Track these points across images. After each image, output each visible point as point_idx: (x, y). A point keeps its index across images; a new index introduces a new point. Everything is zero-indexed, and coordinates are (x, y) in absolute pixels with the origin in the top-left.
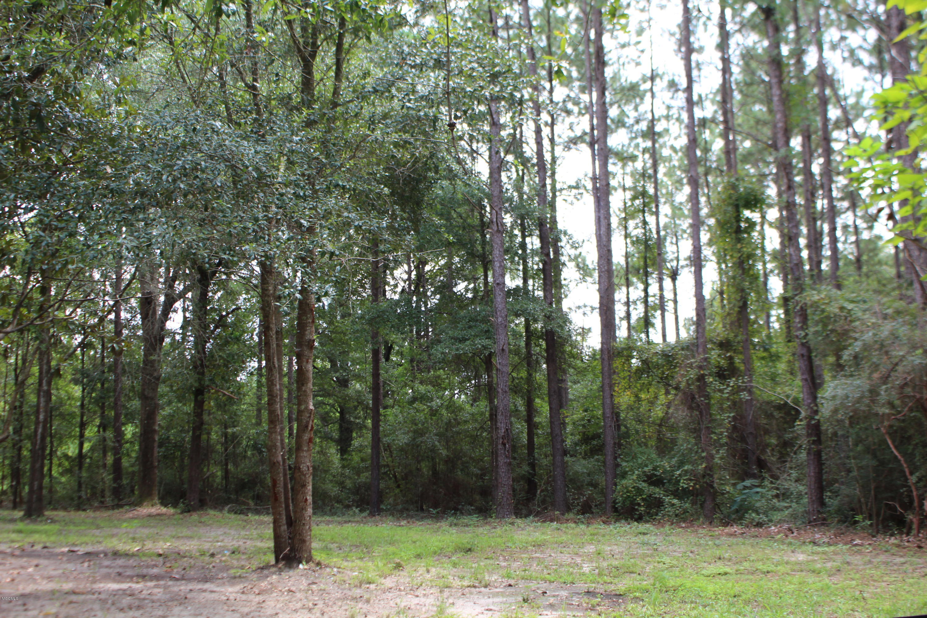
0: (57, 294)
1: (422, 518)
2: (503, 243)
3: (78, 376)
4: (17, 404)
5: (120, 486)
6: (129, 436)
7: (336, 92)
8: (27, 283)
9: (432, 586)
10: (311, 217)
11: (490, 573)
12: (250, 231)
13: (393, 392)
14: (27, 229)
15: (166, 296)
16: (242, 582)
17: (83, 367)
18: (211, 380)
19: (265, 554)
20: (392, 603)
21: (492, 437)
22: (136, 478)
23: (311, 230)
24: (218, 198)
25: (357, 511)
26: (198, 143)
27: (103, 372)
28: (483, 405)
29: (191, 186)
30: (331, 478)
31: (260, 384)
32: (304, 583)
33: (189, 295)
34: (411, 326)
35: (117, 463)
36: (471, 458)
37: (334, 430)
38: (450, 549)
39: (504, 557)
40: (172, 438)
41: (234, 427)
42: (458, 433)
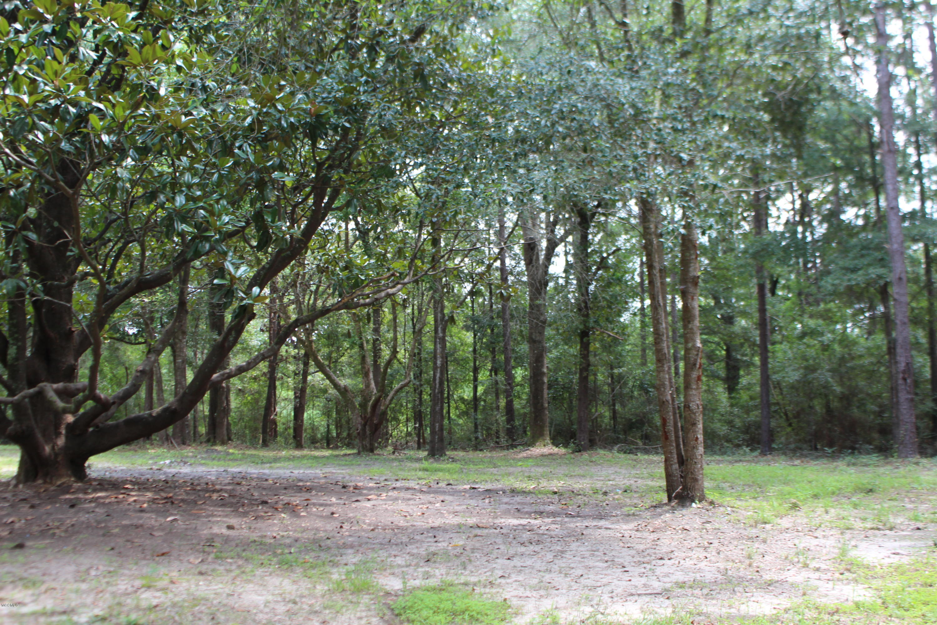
0: (446, 245)
1: (817, 458)
2: (895, 165)
3: (470, 323)
4: (416, 351)
5: (513, 427)
6: (519, 379)
7: (708, 20)
8: (420, 236)
9: (832, 528)
10: (690, 150)
11: (896, 515)
12: (630, 169)
13: (781, 328)
14: (417, 185)
15: (549, 240)
16: (636, 519)
17: (473, 314)
18: (595, 322)
19: (657, 492)
20: (790, 544)
21: (891, 372)
22: (527, 419)
23: (691, 163)
24: (596, 138)
25: (747, 450)
26: (573, 85)
27: (492, 318)
28: (880, 338)
29: (568, 128)
30: (719, 417)
31: (644, 325)
32: (698, 522)
33: (570, 239)
34: (797, 257)
35: (509, 404)
36: (868, 395)
37: (720, 368)
38: (849, 490)
39: (910, 498)
40: (560, 379)
41: (620, 367)
42: (853, 368)
